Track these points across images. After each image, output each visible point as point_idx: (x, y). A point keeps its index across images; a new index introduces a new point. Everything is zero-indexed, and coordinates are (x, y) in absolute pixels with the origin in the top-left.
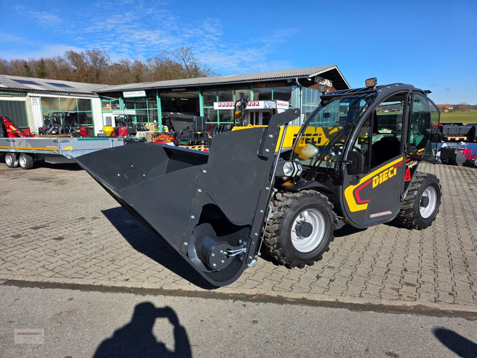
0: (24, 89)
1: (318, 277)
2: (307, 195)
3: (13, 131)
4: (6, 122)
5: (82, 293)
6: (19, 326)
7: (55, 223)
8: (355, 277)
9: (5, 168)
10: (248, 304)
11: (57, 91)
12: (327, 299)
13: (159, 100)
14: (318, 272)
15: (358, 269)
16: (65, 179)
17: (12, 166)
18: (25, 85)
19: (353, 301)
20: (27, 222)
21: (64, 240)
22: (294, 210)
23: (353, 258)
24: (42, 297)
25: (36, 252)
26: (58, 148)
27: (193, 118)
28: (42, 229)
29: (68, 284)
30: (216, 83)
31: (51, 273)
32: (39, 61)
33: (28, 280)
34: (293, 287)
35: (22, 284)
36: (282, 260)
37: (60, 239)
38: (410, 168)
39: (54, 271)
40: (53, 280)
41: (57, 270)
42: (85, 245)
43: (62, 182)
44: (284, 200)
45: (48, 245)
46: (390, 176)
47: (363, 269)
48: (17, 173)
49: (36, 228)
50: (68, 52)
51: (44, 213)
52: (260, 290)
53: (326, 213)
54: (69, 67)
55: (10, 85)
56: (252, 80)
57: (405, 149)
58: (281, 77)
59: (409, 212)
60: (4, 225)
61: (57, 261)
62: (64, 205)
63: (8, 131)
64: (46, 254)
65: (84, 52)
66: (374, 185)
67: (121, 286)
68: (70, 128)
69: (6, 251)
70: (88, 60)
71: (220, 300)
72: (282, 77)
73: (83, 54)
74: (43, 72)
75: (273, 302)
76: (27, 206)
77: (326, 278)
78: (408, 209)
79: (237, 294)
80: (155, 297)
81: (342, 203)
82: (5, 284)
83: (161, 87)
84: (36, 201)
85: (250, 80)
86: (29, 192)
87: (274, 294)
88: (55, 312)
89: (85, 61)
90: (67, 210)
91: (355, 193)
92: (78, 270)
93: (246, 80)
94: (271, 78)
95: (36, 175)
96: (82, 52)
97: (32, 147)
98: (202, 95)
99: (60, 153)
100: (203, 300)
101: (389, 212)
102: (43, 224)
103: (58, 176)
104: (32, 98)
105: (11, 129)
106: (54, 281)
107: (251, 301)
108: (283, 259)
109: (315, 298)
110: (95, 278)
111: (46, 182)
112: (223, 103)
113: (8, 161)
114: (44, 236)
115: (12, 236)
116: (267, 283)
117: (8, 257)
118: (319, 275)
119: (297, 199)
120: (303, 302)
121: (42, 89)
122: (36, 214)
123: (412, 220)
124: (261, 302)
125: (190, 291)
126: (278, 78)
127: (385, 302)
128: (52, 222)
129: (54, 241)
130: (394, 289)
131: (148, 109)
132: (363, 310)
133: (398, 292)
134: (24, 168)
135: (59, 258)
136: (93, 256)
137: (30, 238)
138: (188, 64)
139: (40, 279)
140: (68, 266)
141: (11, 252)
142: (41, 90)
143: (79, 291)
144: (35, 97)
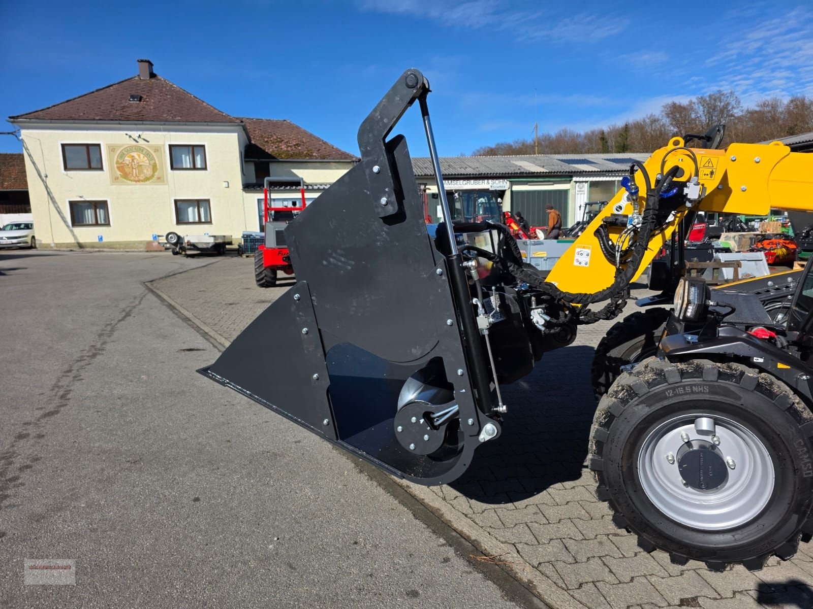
0: (569, 172)
1: (688, 602)
3: (514, 230)
10: (457, 561)
11: (615, 171)
14: (705, 592)
18: (574, 165)
32: (622, 128)
34: (587, 586)
50: (668, 105)
52: (514, 552)
54: (665, 129)
55: (553, 167)
65: (694, 100)
70: (700, 114)
73: (693, 105)
87: (526, 575)
89: (693, 116)
96: (691, 102)
100: (408, 518)
104: (578, 184)
105: (512, 228)
107: (468, 561)
116: (548, 549)
121: (596, 169)
124: (479, 573)
125: (415, 496)
142: (592, 172)
144: (583, 182)
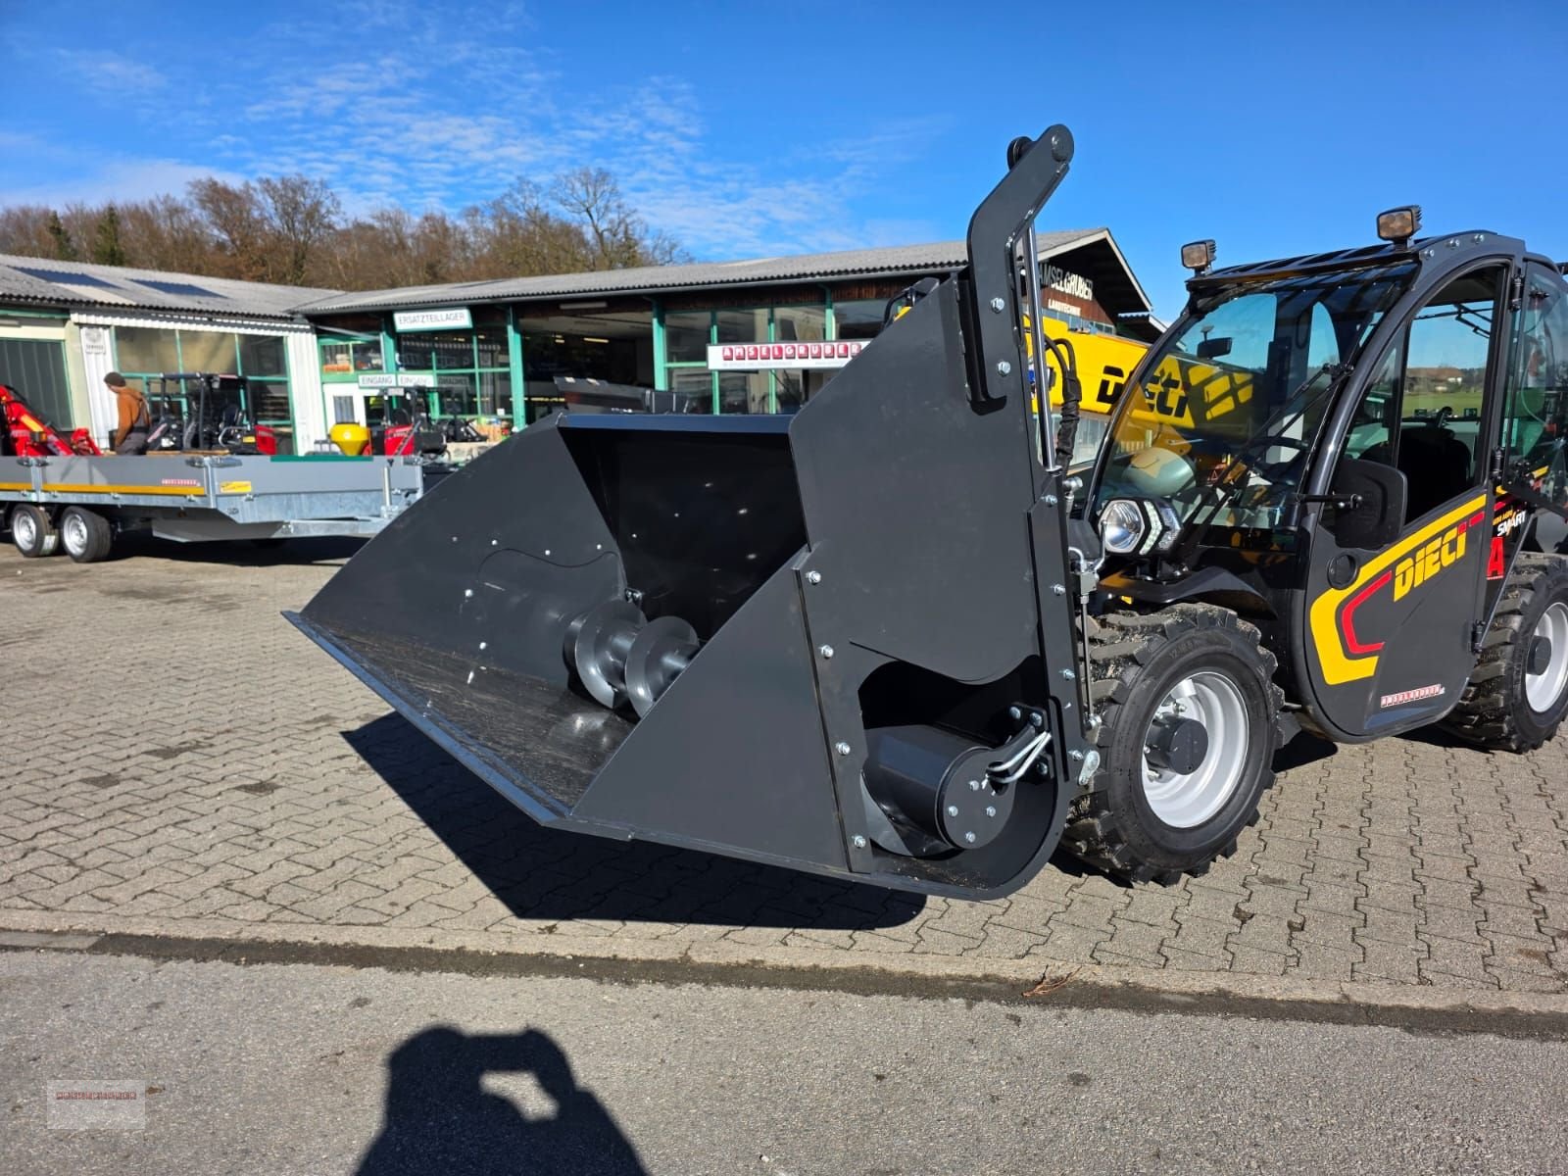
0: (58, 300)
1: (1243, 917)
2: (1195, 620)
3: (33, 433)
4: (8, 403)
5: (396, 977)
6: (189, 1106)
7: (232, 735)
8: (1374, 914)
9: (12, 560)
10: (1026, 1012)
11: (171, 309)
12: (1305, 993)
13: (514, 340)
14: (1234, 900)
15: (1373, 888)
16: (230, 590)
17: (36, 552)
18: (61, 285)
19: (1404, 998)
20: (128, 732)
21: (279, 793)
22: (1155, 673)
23: (1337, 849)
24: (251, 994)
25: (184, 834)
26: (202, 486)
27: (644, 395)
28: (188, 753)
29: (336, 946)
30: (710, 283)
31: (263, 910)
32: (98, 213)
33: (182, 934)
34: (1165, 951)
35: (161, 948)
36: (1107, 855)
37: (263, 788)
38: (1504, 534)
39: (268, 898)
40: (273, 931)
41: (279, 896)
42: (363, 809)
43: (221, 603)
44: (1112, 637)
45: (225, 810)
46: (1448, 559)
47: (1387, 885)
48: (60, 574)
49: (168, 753)
50: (200, 182)
51: (186, 702)
52: (1049, 962)
53: (1256, 688)
54: (202, 232)
55: (10, 286)
56: (832, 273)
57: (1492, 468)
58: (930, 262)
59: (1490, 692)
60: (47, 741)
61: (271, 866)
62: (248, 675)
63: (16, 433)
64: (226, 841)
65: (254, 184)
66: (1400, 591)
67: (534, 951)
68: (220, 431)
69: (76, 831)
70: (265, 208)
71: (914, 999)
72: (934, 265)
73: (251, 192)
74: (112, 250)
75: (1115, 1006)
76: (119, 679)
77: (1272, 918)
78: (1488, 681)
79: (970, 978)
80: (673, 992)
81: (1302, 652)
82: (95, 949)
83: (523, 295)
84: (145, 663)
85: (826, 274)
86: (113, 633)
87: (1107, 977)
88: (313, 1051)
89: (256, 214)
90: (262, 691)
91: (1345, 617)
92: (357, 897)
93: (812, 275)
94: (897, 268)
95: (126, 580)
97: (110, 483)
98: (661, 322)
99: (209, 504)
100: (857, 1001)
101: (1437, 690)
102: (189, 736)
103: (202, 582)
104: (85, 330)
105: (25, 427)
106: (280, 937)
107: (1033, 1003)
108: (1112, 851)
109: (1261, 991)
110: (430, 925)
111: (169, 603)
112: (737, 349)
113: (23, 533)
114: (203, 778)
115: (84, 781)
116: (1065, 937)
117: (86, 853)
118: (1243, 907)
119: (1163, 633)
120: (1223, 1004)
121: (121, 300)
122: (157, 705)
123: (1500, 719)
124: (1070, 1008)
125: (792, 969)
126: (919, 266)
127: (1520, 1001)
128: (218, 733)
129: (243, 795)
130: (1530, 954)
131: (477, 370)
132: (1455, 1031)
133: (1551, 965)
134: (77, 559)
135: (277, 853)
136: (398, 847)
137: (154, 786)
138: (603, 226)
139: (226, 933)
140: (317, 882)
141: (96, 833)
142: (116, 305)
143: (381, 970)
144: (97, 326)
